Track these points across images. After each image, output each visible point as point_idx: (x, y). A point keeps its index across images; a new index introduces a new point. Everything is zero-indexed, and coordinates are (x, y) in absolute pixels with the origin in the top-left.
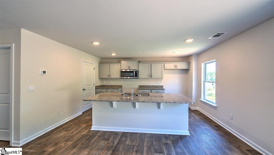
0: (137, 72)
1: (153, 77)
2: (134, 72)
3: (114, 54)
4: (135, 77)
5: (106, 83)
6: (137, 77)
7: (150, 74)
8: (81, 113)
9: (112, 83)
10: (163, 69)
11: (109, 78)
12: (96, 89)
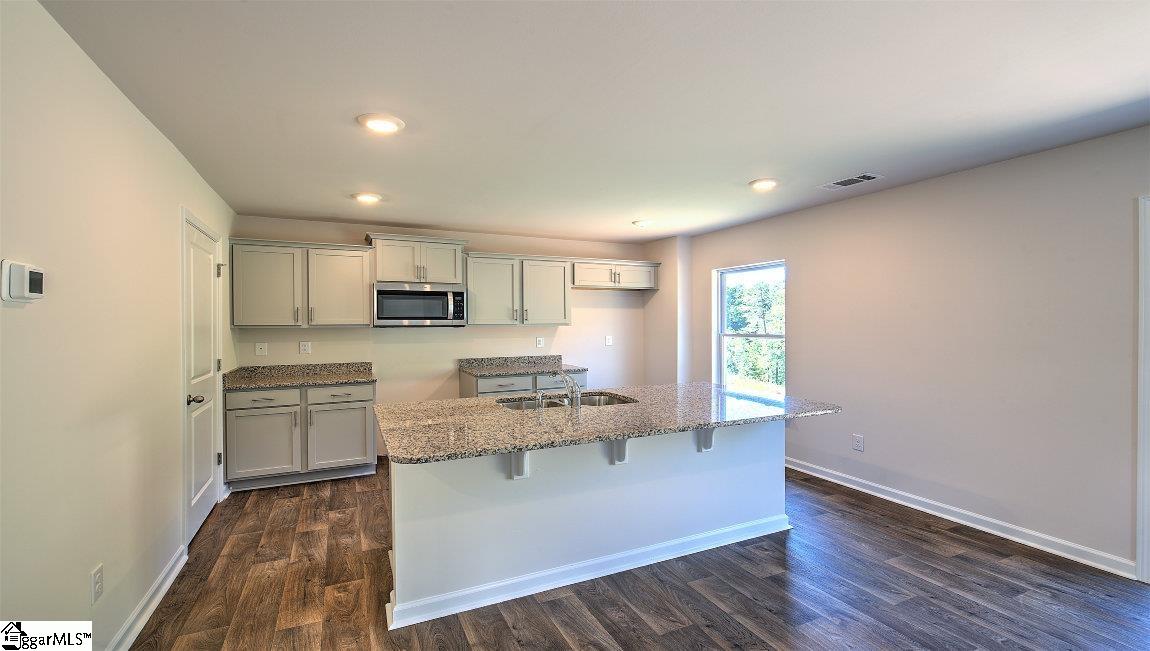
0: (461, 294)
1: (532, 318)
2: (450, 298)
3: (368, 200)
4: (454, 318)
5: (266, 354)
6: (462, 318)
7: (517, 306)
8: (181, 555)
9: (312, 353)
10: (569, 284)
11: (305, 327)
12: (227, 390)
